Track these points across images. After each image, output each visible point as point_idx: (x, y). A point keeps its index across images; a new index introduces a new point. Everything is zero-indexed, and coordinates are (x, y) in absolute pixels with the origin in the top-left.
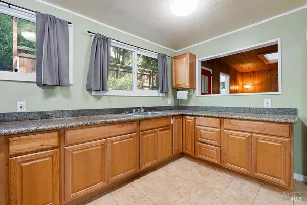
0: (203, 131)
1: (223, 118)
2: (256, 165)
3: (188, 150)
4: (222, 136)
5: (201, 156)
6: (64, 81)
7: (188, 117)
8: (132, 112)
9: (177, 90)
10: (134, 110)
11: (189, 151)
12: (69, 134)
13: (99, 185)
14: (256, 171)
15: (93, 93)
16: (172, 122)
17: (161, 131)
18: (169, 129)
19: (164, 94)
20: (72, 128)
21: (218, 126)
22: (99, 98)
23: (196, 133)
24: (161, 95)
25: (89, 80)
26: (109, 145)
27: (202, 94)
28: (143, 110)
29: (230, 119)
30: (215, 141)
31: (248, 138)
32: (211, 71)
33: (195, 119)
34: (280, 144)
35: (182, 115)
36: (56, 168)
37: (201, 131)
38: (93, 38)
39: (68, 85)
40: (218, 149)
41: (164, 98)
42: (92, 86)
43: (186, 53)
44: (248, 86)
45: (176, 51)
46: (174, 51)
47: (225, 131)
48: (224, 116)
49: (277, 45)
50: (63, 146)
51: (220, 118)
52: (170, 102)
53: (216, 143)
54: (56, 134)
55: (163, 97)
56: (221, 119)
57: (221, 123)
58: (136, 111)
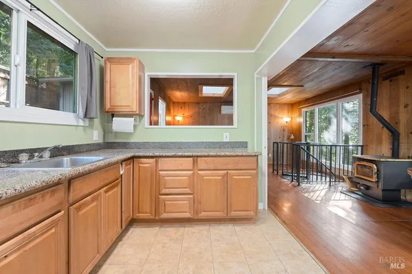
0: (170, 178)
1: (197, 156)
2: (231, 204)
3: (142, 213)
4: (195, 180)
5: (165, 216)
7: (144, 160)
8: (18, 162)
9: (113, 116)
11: (146, 213)
14: (231, 211)
16: (121, 173)
17: (106, 192)
18: (116, 186)
19: (88, 121)
21: (191, 168)
23: (157, 182)
24: (81, 123)
28: (47, 155)
29: (206, 156)
30: (186, 188)
31: (223, 176)
32: (152, 93)
33: (157, 162)
34: (249, 177)
35: (133, 158)
37: (166, 178)
40: (190, 198)
41: (88, 130)
43: (132, 56)
44: (179, 118)
45: (107, 50)
46: (104, 47)
47: (199, 172)
48: (200, 154)
49: (232, 79)
51: (195, 156)
52: (96, 137)
53: (188, 190)
55: (84, 127)
56: (195, 158)
57: (195, 163)
58: (31, 157)
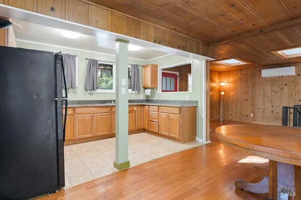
0: (152, 114)
4: (159, 116)
5: (151, 130)
6: (74, 86)
7: (146, 106)
10: (113, 102)
11: (146, 127)
12: (77, 110)
13: (89, 135)
15: (88, 92)
16: (135, 109)
18: (132, 113)
19: (137, 91)
20: (78, 107)
22: (91, 94)
24: (134, 92)
25: (86, 85)
26: (95, 117)
27: (163, 91)
29: (161, 106)
30: (156, 119)
31: (167, 116)
32: (178, 73)
33: (149, 107)
34: (176, 118)
35: (144, 105)
36: (72, 123)
38: (88, 61)
39: (75, 88)
40: (157, 124)
41: (137, 94)
42: (88, 88)
45: (147, 61)
47: (160, 113)
50: (74, 114)
51: (158, 106)
52: (142, 97)
54: (72, 109)
55: (135, 94)
